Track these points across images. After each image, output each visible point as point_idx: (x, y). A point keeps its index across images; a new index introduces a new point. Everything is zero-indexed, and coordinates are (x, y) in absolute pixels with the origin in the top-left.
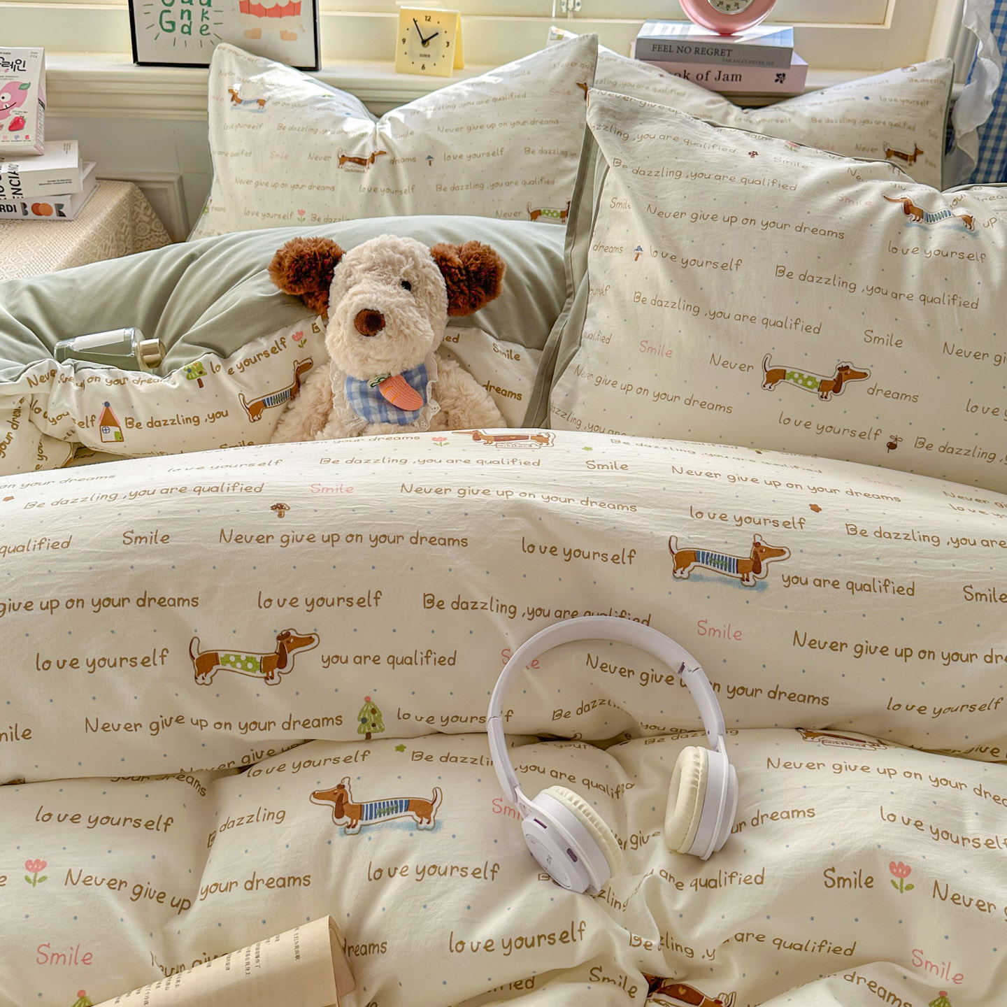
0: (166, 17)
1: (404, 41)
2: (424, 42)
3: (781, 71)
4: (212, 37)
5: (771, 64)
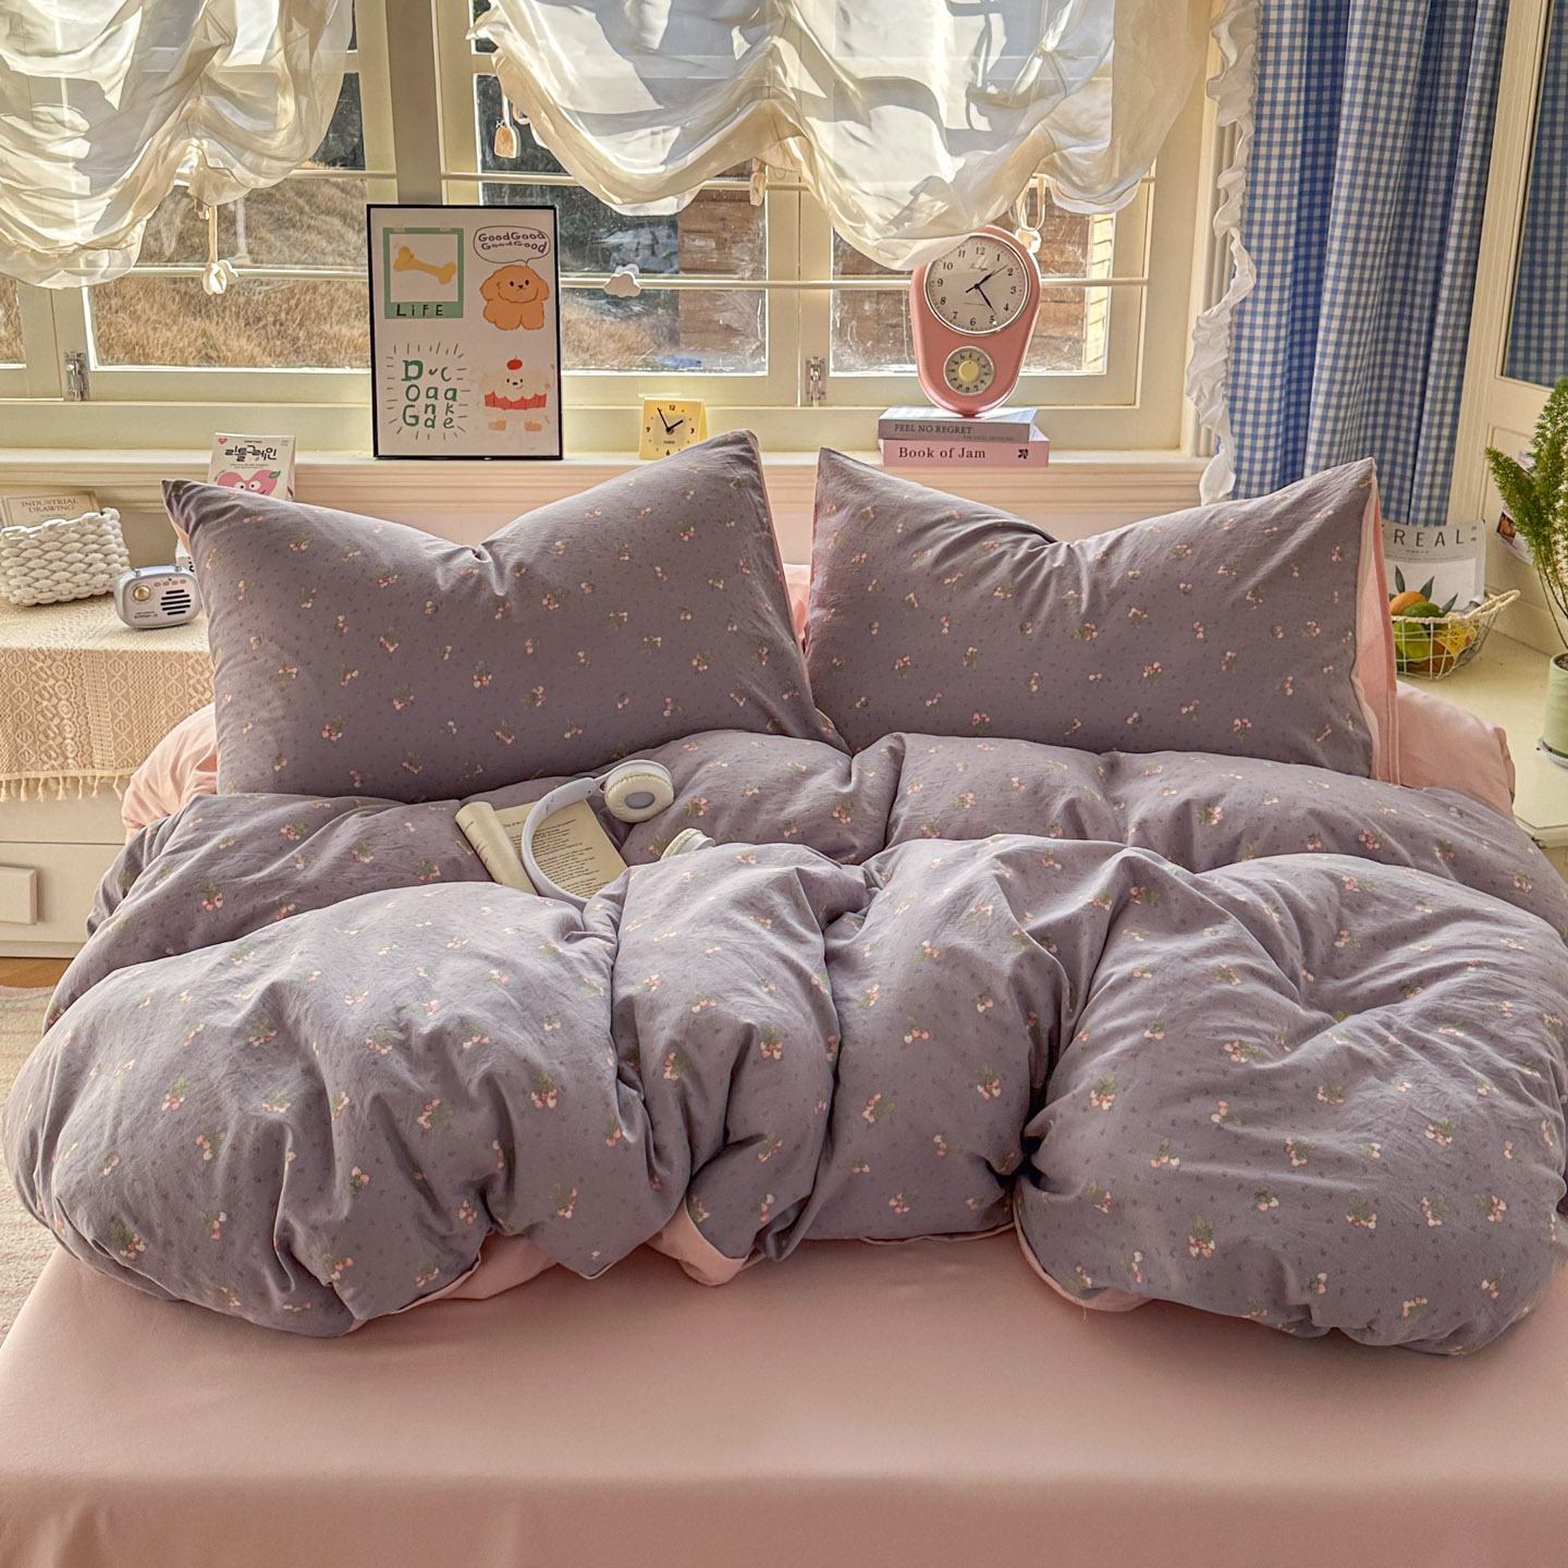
0: (410, 411)
1: (648, 429)
2: (669, 430)
3: (1023, 447)
4: (456, 429)
5: (1010, 440)
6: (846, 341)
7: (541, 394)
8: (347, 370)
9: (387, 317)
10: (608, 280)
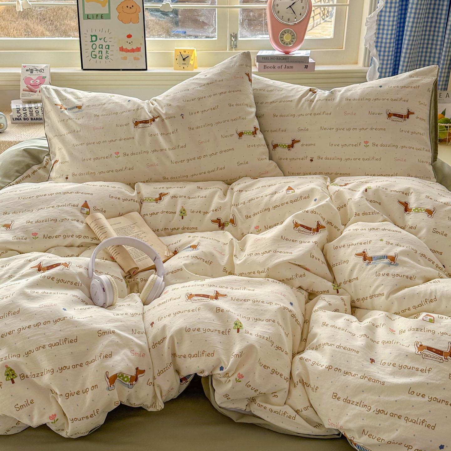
0: (93, 53)
1: (177, 59)
2: (184, 59)
3: (306, 64)
5: (302, 62)
6: (244, 27)
7: (139, 47)
8: (71, 38)
9: (84, 19)
10: (161, 5)
